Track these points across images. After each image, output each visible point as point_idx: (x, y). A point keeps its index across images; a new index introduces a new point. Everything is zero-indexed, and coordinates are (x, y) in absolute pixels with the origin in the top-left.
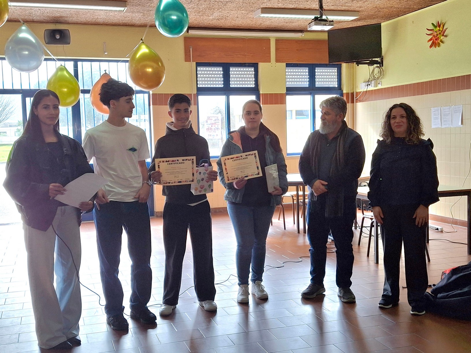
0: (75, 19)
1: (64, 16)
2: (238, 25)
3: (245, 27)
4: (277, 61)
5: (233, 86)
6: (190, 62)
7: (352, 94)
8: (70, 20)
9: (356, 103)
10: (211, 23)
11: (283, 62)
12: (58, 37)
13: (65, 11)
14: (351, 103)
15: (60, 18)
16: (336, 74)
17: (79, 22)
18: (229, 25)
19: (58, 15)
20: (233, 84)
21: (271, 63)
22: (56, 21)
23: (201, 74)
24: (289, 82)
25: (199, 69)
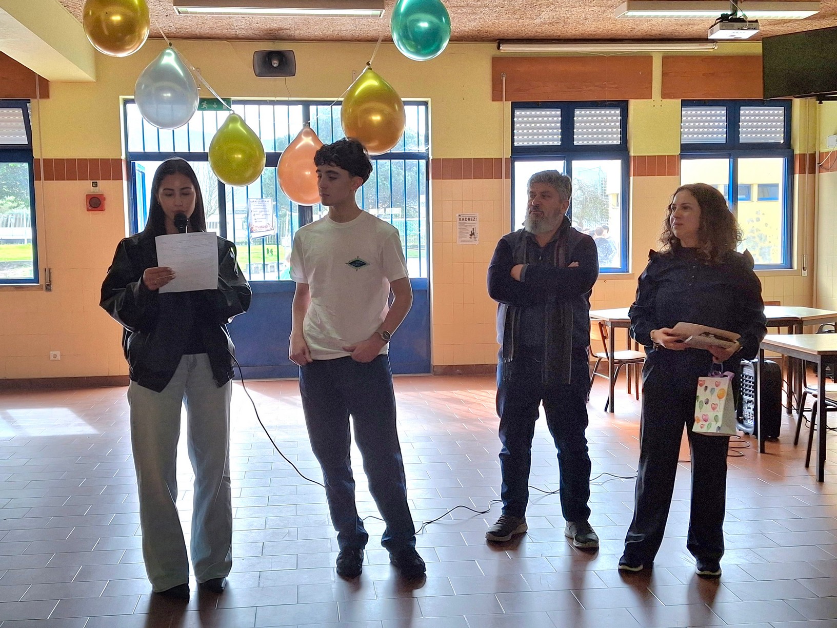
0: (303, 32)
1: (285, 27)
2: (590, 33)
3: (604, 36)
4: (664, 95)
5: (580, 143)
6: (501, 102)
7: (813, 156)
8: (297, 33)
9: (819, 172)
10: (539, 31)
11: (674, 98)
12: (275, 63)
13: (285, 19)
14: (809, 173)
15: (279, 32)
16: (782, 118)
17: (312, 37)
18: (573, 33)
19: (274, 26)
20: (579, 140)
21: (652, 100)
22: (273, 36)
23: (521, 123)
24: (688, 134)
25: (517, 113)
